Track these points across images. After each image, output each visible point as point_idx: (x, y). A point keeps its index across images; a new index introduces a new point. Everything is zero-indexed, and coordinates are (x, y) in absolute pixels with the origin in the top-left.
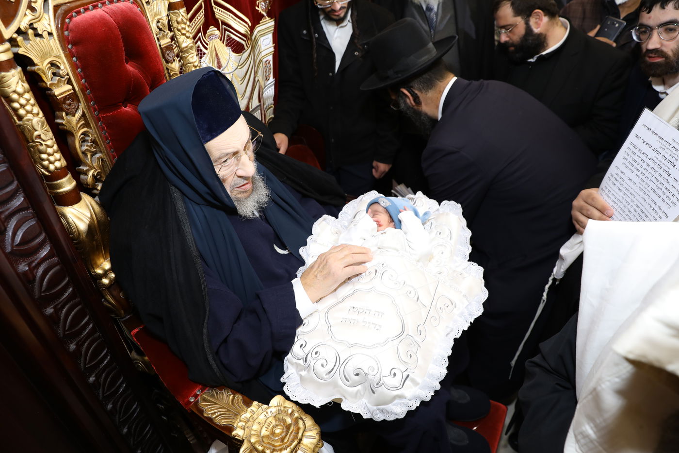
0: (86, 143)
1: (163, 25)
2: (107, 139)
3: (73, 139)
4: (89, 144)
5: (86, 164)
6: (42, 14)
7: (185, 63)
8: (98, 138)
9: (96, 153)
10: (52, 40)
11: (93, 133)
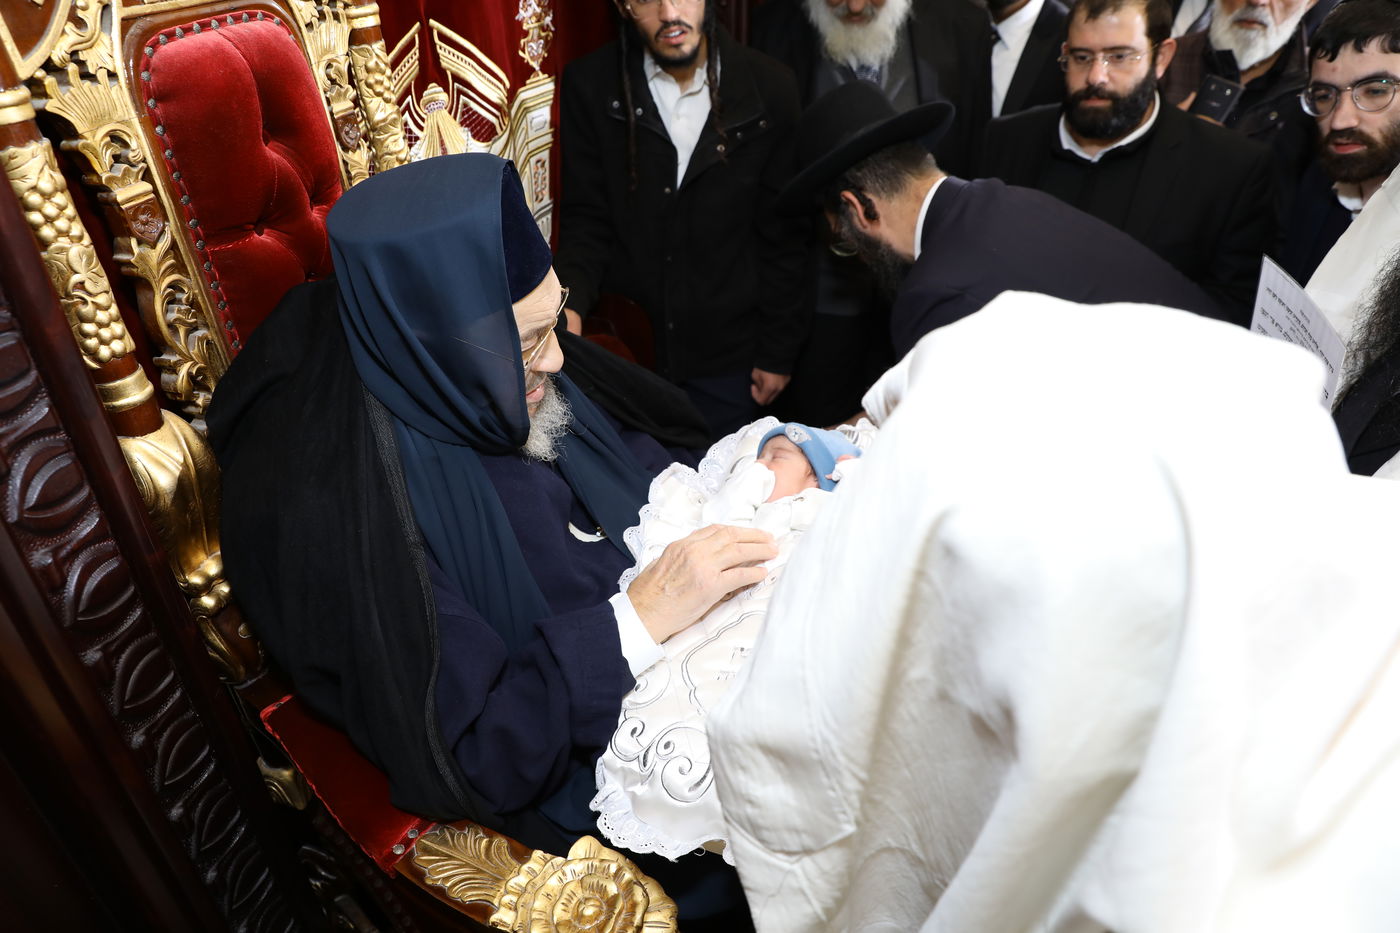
0: (176, 307)
1: (339, 72)
2: (220, 298)
3: (149, 295)
4: (183, 307)
5: (173, 350)
6: (97, 33)
7: (380, 154)
8: (203, 296)
9: (196, 329)
10: (115, 88)
11: (193, 286)
